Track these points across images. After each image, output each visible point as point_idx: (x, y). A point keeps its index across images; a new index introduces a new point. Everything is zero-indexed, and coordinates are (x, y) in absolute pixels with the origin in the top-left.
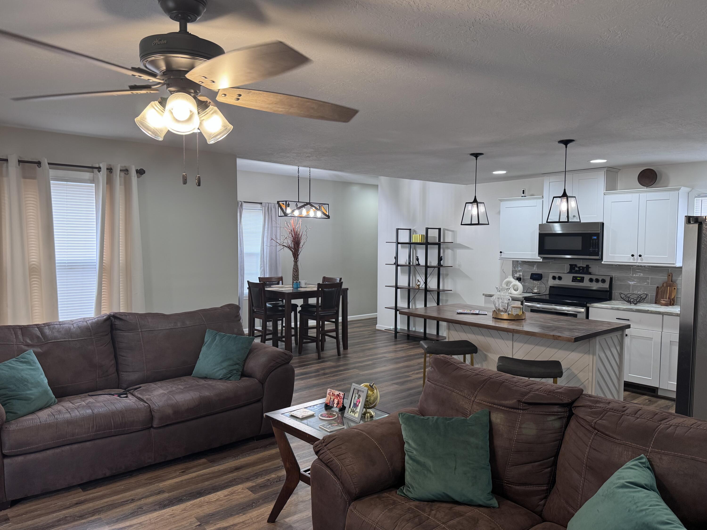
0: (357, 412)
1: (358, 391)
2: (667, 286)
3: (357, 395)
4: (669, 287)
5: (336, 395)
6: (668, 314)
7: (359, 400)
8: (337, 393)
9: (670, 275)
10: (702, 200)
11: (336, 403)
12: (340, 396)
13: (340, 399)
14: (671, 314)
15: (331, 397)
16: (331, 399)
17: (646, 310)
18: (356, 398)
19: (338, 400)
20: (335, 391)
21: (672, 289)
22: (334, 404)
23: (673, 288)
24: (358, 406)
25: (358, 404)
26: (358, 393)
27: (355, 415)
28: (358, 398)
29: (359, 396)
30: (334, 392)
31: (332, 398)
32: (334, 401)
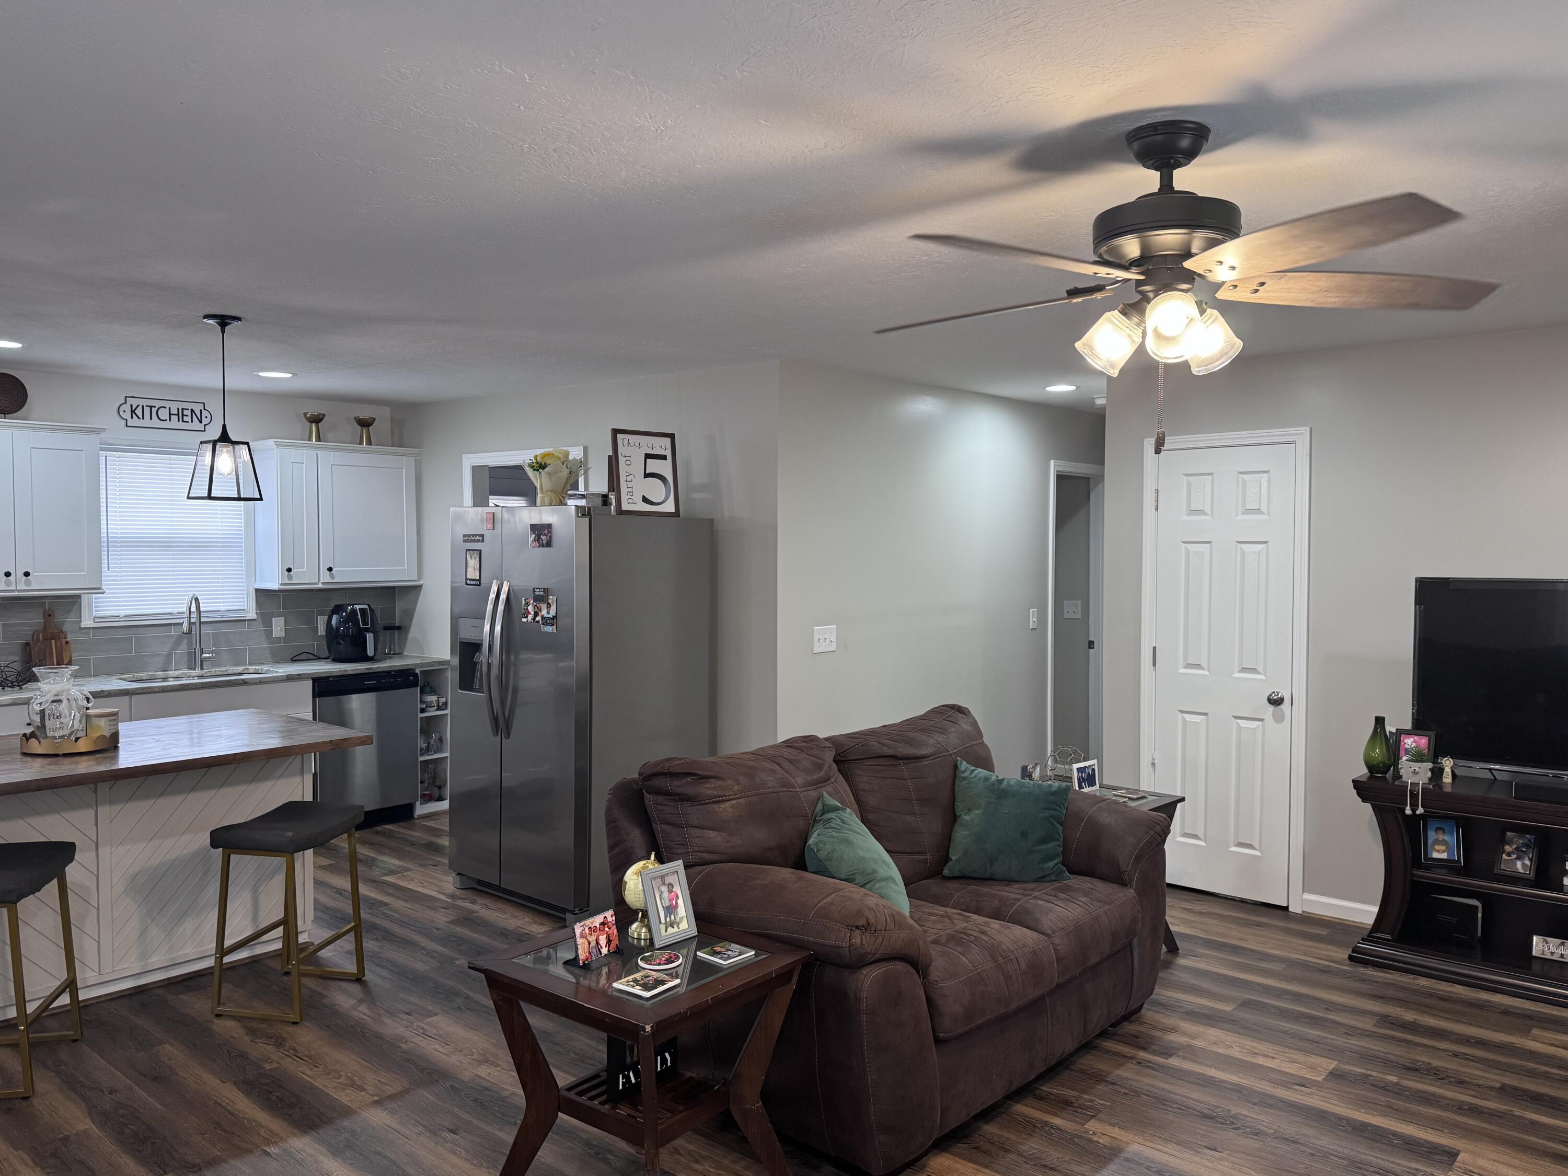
0: (681, 918)
1: (663, 877)
2: (48, 639)
3: (664, 889)
4: (53, 641)
5: (598, 926)
6: (145, 691)
7: (673, 894)
8: (597, 920)
9: (48, 615)
10: (106, 457)
11: (603, 946)
12: (608, 922)
13: (610, 929)
14: (150, 691)
15: (590, 939)
16: (589, 943)
17: (98, 692)
18: (666, 894)
19: (607, 933)
20: (591, 920)
21: (61, 644)
22: (602, 948)
23: (63, 641)
24: (677, 906)
25: (676, 902)
26: (664, 884)
27: (679, 928)
28: (670, 891)
29: (670, 886)
30: (592, 923)
31: (592, 939)
32: (597, 943)
